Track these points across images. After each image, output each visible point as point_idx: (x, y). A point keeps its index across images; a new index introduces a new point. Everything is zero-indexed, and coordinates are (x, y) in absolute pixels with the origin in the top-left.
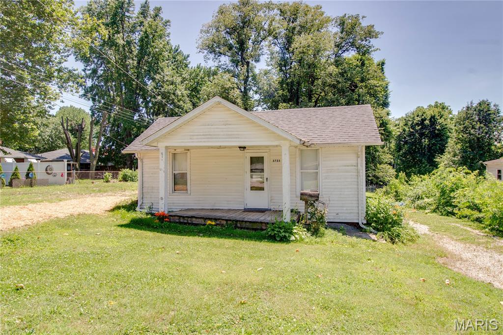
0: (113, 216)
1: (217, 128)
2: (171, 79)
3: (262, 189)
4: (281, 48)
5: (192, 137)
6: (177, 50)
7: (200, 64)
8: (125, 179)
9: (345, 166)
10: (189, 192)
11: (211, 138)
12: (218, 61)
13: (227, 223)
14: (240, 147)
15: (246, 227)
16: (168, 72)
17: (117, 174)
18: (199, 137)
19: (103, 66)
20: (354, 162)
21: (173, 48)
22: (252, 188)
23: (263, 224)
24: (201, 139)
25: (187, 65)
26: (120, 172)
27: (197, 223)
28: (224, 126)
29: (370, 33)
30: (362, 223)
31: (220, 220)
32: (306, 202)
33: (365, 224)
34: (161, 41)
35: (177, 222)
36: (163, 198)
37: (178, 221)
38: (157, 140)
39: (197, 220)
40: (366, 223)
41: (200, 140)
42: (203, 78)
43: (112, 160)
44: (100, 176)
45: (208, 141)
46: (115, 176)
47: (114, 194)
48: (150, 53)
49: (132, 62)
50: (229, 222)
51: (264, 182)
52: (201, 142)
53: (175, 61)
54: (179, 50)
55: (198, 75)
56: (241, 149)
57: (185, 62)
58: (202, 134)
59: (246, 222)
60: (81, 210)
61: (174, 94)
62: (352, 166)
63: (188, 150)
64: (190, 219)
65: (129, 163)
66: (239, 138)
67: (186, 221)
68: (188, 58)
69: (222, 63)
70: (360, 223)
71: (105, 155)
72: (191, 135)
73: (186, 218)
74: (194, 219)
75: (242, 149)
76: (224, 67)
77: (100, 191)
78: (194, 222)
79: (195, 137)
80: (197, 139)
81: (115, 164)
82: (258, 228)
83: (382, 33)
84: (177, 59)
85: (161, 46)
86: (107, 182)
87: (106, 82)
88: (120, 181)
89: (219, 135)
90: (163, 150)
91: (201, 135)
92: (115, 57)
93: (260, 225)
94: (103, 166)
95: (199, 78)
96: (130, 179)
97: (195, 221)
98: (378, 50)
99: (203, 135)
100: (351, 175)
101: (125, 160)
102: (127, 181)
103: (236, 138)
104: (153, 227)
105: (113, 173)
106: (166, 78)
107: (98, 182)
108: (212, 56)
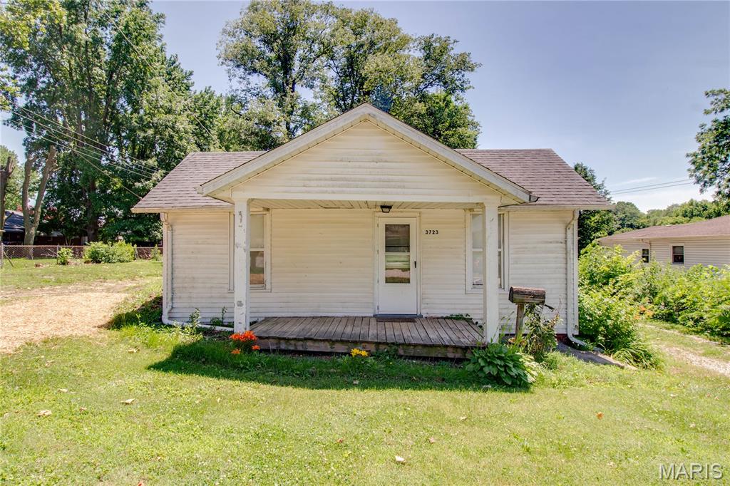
0: (122, 339)
1: (360, 167)
2: (168, 104)
3: (408, 281)
4: (338, 73)
5: (308, 182)
6: (174, 62)
7: (210, 87)
8: (96, 258)
9: (547, 242)
10: (268, 286)
11: (348, 186)
12: (245, 82)
13: (377, 349)
14: (382, 207)
15: (416, 355)
16: (161, 92)
17: (81, 250)
18: (323, 183)
19: (48, 75)
20: (561, 236)
21: (168, 58)
22: (389, 280)
23: (449, 349)
24: (329, 186)
25: (188, 87)
26: (85, 248)
27: (316, 350)
28: (372, 164)
29: (463, 64)
30: (573, 335)
31: (363, 344)
32: (521, 307)
33: (576, 336)
34: (150, 45)
35: (274, 351)
36: (244, 302)
37: (274, 347)
38: (231, 187)
39: (317, 344)
40: (577, 334)
41: (325, 189)
42: (216, 108)
43: (62, 227)
44: (52, 254)
45: (342, 192)
46: (78, 254)
47: (87, 287)
48: (132, 60)
49: (99, 72)
50: (382, 347)
51: (409, 269)
52: (326, 192)
53: (170, 79)
54: (177, 63)
55: (205, 104)
56: (384, 210)
57: (185, 81)
58: (328, 176)
59: (415, 345)
60: (46, 330)
61: (173, 128)
62: (557, 242)
63: (268, 210)
64: (301, 343)
65: (93, 232)
66: (404, 187)
67: (292, 348)
68: (191, 77)
69: (253, 85)
70: (570, 336)
71: (48, 219)
72: (304, 179)
73: (292, 342)
74: (309, 343)
75: (387, 210)
76: (255, 92)
77: (59, 282)
78: (309, 349)
79: (313, 183)
80: (318, 186)
81: (66, 233)
82: (439, 356)
83: (480, 65)
84: (173, 77)
85: (152, 52)
86: (63, 264)
87: (52, 100)
88: (87, 262)
89: (364, 180)
90: (241, 207)
91: (326, 180)
92: (69, 62)
93: (443, 350)
94: (44, 236)
95: (208, 107)
96: (103, 258)
97: (311, 347)
98: (471, 89)
99: (331, 179)
100: (557, 258)
101: (86, 227)
102: (100, 262)
103: (399, 187)
104: (235, 366)
105: (74, 249)
106: (161, 103)
107: (48, 265)
108: (241, 71)
